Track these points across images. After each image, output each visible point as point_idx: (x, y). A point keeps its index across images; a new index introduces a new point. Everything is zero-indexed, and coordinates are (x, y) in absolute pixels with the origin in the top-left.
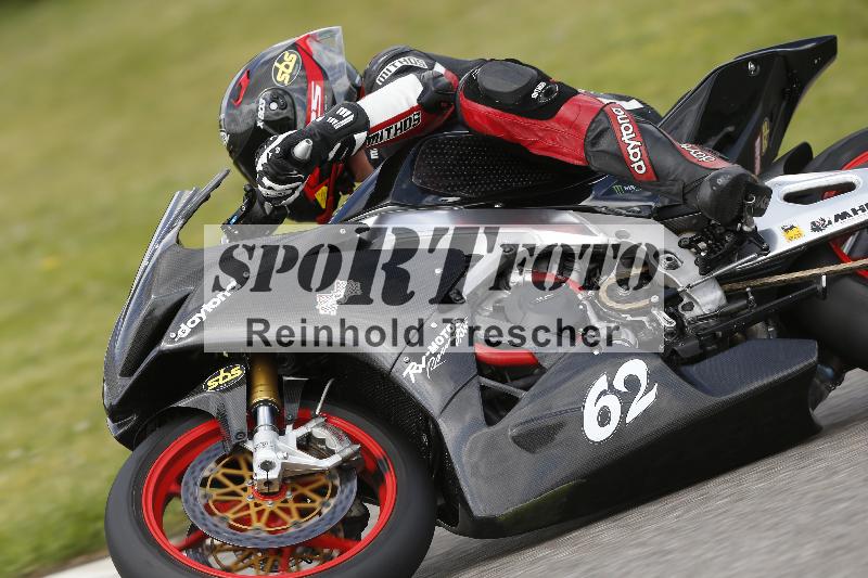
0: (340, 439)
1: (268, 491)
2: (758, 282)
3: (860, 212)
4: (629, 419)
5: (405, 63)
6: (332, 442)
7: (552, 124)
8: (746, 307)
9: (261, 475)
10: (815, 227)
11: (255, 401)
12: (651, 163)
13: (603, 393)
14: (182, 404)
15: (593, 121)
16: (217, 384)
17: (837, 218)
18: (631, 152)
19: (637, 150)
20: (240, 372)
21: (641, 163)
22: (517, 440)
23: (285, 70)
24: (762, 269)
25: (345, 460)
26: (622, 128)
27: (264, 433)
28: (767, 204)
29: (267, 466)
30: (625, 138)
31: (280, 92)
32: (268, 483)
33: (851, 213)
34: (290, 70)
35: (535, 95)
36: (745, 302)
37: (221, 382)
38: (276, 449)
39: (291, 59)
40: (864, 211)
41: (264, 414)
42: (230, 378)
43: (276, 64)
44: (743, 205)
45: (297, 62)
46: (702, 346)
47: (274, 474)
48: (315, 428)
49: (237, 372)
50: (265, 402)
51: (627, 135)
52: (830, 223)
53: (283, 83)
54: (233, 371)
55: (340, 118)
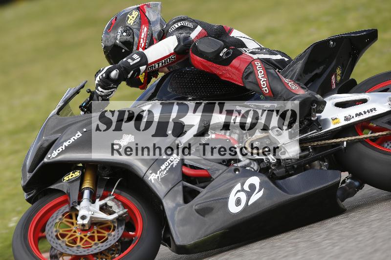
0: (119, 207)
1: (83, 229)
2: (315, 144)
3: (367, 113)
4: (250, 203)
5: (182, 24)
6: (115, 208)
7: (228, 68)
8: (308, 154)
9: (80, 221)
10: (346, 119)
11: (83, 187)
12: (271, 88)
13: (239, 191)
14: (52, 187)
15: (246, 68)
16: (68, 178)
17: (357, 115)
18: (262, 83)
19: (265, 82)
20: (78, 174)
21: (266, 88)
22: (198, 211)
23: (132, 19)
24: (319, 137)
25: (120, 216)
26: (259, 72)
27: (85, 202)
28: (323, 108)
29: (83, 218)
30: (260, 77)
31: (128, 28)
32: (83, 225)
33: (363, 113)
34: (134, 19)
35: (221, 55)
36: (308, 152)
37: (70, 178)
38: (89, 210)
39: (135, 14)
40: (369, 112)
41: (86, 194)
42: (74, 176)
43: (128, 15)
44: (311, 108)
45: (138, 15)
46: (287, 171)
47: (86, 222)
48: (108, 201)
49: (77, 174)
50: (87, 188)
51: (261, 75)
52: (353, 117)
53: (130, 24)
54: (76, 173)
55: (133, 59)
